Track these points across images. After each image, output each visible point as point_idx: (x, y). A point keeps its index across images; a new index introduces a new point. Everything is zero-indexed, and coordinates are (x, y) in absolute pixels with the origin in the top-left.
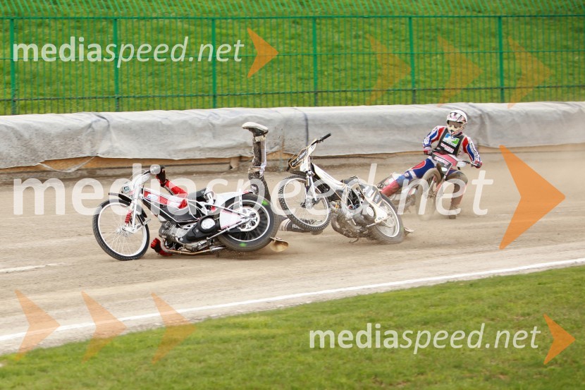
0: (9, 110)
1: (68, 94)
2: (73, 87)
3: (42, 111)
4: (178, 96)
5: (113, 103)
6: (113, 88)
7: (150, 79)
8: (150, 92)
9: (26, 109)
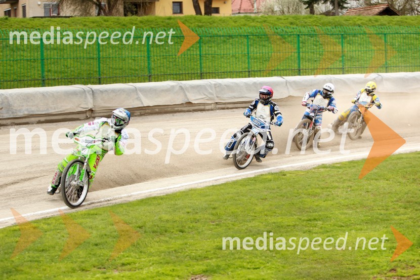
0: (341, 72)
1: (366, 66)
2: (368, 62)
4: (412, 66)
5: (384, 69)
6: (384, 63)
7: (400, 59)
8: (400, 64)
9: (348, 72)
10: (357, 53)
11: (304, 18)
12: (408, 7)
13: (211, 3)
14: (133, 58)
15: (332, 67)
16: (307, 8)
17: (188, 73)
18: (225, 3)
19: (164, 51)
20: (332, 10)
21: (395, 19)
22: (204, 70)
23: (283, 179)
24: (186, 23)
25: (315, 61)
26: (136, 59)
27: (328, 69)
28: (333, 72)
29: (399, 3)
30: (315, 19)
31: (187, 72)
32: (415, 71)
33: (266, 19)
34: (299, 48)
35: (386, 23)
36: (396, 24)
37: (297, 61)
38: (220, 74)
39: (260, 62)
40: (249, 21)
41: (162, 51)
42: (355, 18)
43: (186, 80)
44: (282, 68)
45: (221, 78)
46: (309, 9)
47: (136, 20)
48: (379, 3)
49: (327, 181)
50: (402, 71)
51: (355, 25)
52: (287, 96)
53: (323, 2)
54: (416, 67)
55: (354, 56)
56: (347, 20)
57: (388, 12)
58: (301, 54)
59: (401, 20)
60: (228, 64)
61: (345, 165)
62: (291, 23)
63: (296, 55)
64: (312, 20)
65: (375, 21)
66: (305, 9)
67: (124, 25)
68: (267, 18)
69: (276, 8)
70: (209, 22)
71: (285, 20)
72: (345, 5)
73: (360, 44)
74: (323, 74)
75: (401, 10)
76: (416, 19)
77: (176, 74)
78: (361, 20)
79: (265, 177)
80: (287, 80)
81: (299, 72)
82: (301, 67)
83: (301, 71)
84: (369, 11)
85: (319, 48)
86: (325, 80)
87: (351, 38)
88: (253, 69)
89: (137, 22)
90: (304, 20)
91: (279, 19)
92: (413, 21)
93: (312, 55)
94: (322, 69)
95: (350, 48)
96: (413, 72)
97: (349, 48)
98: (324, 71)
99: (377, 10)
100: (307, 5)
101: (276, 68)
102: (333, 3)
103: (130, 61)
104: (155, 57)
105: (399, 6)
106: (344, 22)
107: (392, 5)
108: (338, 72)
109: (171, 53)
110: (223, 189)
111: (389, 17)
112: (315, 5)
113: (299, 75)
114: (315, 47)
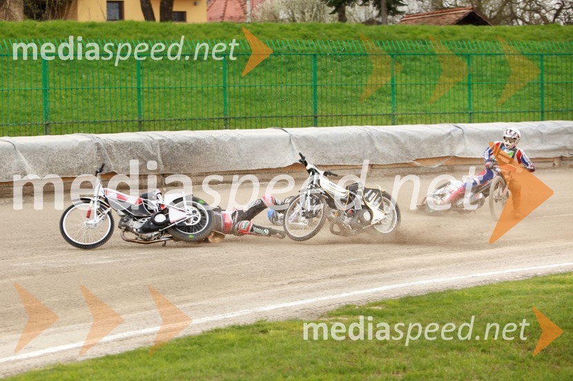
0: (390, 122)
1: (433, 110)
2: (437, 104)
3: (414, 122)
4: (515, 112)
5: (467, 116)
6: (467, 106)
7: (494, 99)
8: (495, 109)
9: (402, 121)
10: (418, 88)
11: (326, 28)
12: (507, 12)
13: (171, 5)
14: (23, 93)
15: (373, 113)
16: (334, 12)
17: (116, 121)
18: (195, 4)
19: (79, 80)
20: (378, 16)
21: (485, 31)
22: (145, 115)
23: (259, 341)
24: (122, 34)
25: (345, 102)
26: (28, 94)
27: (366, 115)
28: (374, 122)
29: (491, 6)
30: (346, 29)
31: (115, 119)
32: (520, 121)
33: (260, 29)
34: (315, 79)
35: (470, 38)
36: (486, 40)
37: (312, 102)
38: (173, 122)
39: (247, 103)
40: (230, 31)
41: (76, 82)
42: (417, 29)
43: (112, 133)
44: (284, 113)
45: (176, 130)
46: (336, 15)
47: (33, 28)
48: (456, 5)
49: (353, 351)
50: (497, 121)
51: (415, 39)
52: (291, 163)
53: (361, 3)
54: (522, 114)
55: (414, 93)
56: (401, 32)
57: (473, 19)
58: (319, 89)
59: (496, 32)
60: (190, 106)
61: (394, 307)
62: (305, 37)
63: (310, 91)
64: (340, 31)
65: (450, 34)
66: (330, 14)
67: (12, 36)
68: (262, 27)
69: (283, 15)
70: (161, 33)
71: (293, 30)
72: (400, 9)
73: (423, 73)
74: (357, 125)
75: (495, 17)
76: (522, 31)
77: (95, 122)
78: (426, 31)
79: (222, 337)
80: (291, 135)
81: (315, 121)
82: (319, 112)
83: (319, 118)
84: (440, 19)
85: (352, 80)
86: (360, 134)
87: (408, 63)
88: (233, 115)
89: (35, 31)
90: (327, 31)
91: (283, 29)
92: (516, 34)
93: (339, 91)
94: (356, 115)
95: (406, 80)
96: (517, 121)
97: (403, 80)
98: (359, 119)
99: (453, 16)
100: (334, 8)
101: (274, 114)
102: (377, 3)
103: (17, 98)
104: (63, 92)
105: (492, 11)
106: (397, 36)
107: (479, 8)
108: (384, 121)
109: (91, 85)
110: (124, 367)
111: (475, 27)
112: (348, 9)
113: (316, 125)
114: (344, 78)
